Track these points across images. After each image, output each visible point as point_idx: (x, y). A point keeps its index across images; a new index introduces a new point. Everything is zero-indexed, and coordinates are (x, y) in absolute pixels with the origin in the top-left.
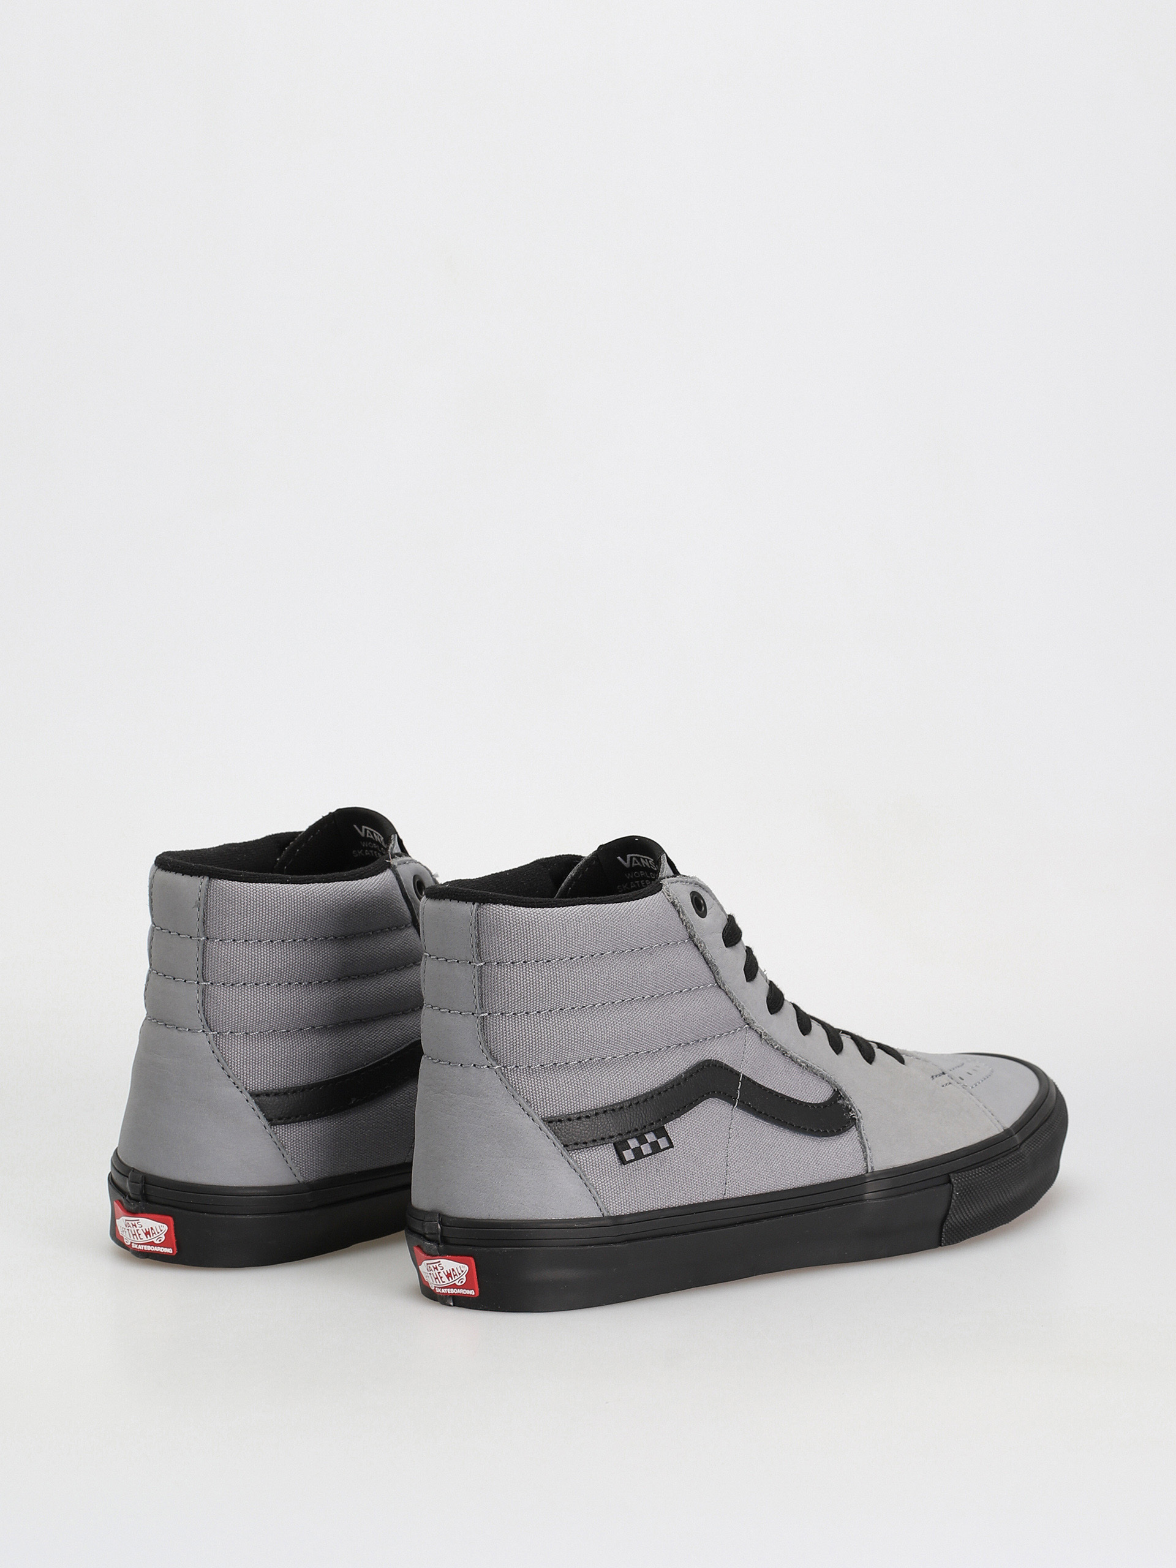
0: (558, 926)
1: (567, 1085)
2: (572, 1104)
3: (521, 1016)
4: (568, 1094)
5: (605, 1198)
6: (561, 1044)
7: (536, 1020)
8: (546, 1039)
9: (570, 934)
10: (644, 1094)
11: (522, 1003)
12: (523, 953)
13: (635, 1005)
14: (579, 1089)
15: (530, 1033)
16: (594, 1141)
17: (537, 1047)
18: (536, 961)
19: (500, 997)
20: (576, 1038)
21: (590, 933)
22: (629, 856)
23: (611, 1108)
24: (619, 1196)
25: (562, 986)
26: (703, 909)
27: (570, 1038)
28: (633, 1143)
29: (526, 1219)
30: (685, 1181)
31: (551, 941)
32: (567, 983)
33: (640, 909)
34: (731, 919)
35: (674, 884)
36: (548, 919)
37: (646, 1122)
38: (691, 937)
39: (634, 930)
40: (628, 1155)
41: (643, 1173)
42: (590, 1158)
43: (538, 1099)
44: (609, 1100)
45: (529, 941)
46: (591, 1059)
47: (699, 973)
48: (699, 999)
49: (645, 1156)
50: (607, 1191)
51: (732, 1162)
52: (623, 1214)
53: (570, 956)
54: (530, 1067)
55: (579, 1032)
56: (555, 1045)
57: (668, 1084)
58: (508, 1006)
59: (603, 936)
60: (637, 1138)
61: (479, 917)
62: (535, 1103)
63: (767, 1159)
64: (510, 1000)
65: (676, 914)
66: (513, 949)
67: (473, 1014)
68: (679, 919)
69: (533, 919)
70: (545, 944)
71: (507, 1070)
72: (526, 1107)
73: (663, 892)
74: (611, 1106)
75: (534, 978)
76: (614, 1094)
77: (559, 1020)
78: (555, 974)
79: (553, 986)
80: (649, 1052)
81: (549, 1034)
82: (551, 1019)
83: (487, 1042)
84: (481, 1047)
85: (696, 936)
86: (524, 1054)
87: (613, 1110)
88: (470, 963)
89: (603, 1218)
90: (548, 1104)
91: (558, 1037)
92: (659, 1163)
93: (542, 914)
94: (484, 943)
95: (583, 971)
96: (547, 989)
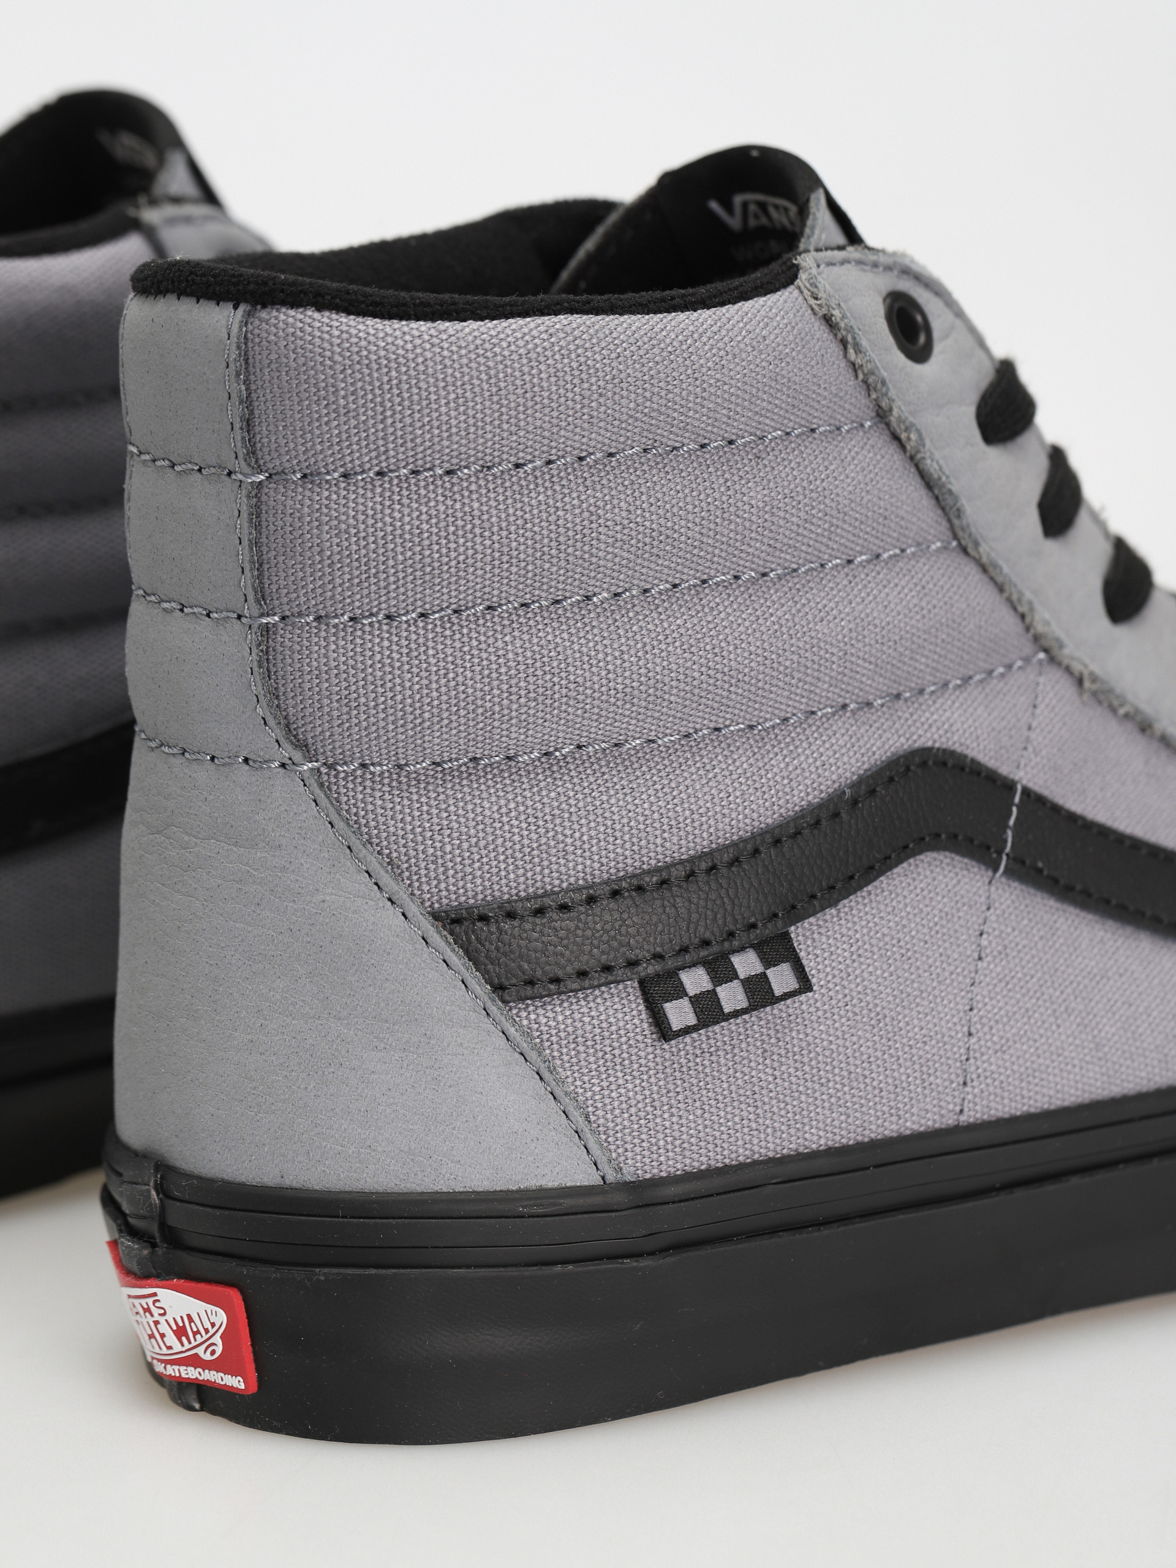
0: (475, 373)
1: (505, 819)
2: (521, 871)
3: (371, 624)
4: (509, 844)
5: (611, 1133)
6: (488, 705)
7: (414, 637)
8: (443, 689)
9: (512, 397)
10: (734, 844)
11: (373, 588)
12: (372, 447)
13: (709, 597)
14: (542, 831)
15: (397, 672)
16: (582, 974)
17: (418, 712)
18: (413, 472)
19: (309, 570)
20: (531, 687)
21: (570, 395)
22: (738, 199)
23: (635, 882)
24: (651, 1125)
25: (488, 542)
26: (922, 339)
27: (514, 690)
28: (695, 980)
29: (381, 1190)
30: (845, 1081)
31: (453, 413)
32: (504, 533)
33: (724, 332)
34: (1006, 371)
35: (836, 270)
36: (446, 353)
37: (736, 921)
38: (882, 415)
39: (704, 390)
40: (679, 1013)
41: (722, 1061)
42: (569, 1021)
43: (421, 856)
44: (629, 861)
45: (389, 413)
46: (579, 747)
47: (901, 513)
48: (903, 583)
49: (727, 1017)
50: (617, 1112)
51: (983, 1025)
52: (664, 1174)
53: (512, 459)
54: (400, 767)
55: (539, 673)
56: (471, 707)
57: (803, 817)
58: (332, 597)
59: (610, 403)
60: (706, 964)
61: (250, 345)
62: (414, 869)
63: (1084, 1014)
64: (338, 581)
65: (835, 348)
66: (344, 436)
67: (239, 617)
68: (843, 364)
69: (401, 352)
70: (436, 424)
71: (336, 776)
72: (386, 879)
73: (799, 288)
74: (634, 876)
75: (407, 519)
76: (643, 843)
77: (482, 638)
78: (467, 509)
79: (462, 541)
80: (751, 727)
81: (451, 675)
82: (458, 636)
83: (277, 697)
84: (259, 710)
85: (895, 412)
86: (382, 732)
87: (640, 889)
88: (229, 474)
89: (604, 1187)
90: (451, 872)
91: (479, 686)
92: (772, 1032)
93: (426, 337)
94: (264, 417)
95: (551, 502)
96: (444, 551)
